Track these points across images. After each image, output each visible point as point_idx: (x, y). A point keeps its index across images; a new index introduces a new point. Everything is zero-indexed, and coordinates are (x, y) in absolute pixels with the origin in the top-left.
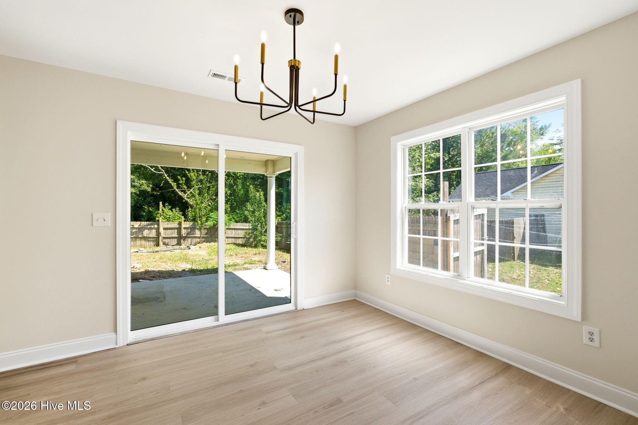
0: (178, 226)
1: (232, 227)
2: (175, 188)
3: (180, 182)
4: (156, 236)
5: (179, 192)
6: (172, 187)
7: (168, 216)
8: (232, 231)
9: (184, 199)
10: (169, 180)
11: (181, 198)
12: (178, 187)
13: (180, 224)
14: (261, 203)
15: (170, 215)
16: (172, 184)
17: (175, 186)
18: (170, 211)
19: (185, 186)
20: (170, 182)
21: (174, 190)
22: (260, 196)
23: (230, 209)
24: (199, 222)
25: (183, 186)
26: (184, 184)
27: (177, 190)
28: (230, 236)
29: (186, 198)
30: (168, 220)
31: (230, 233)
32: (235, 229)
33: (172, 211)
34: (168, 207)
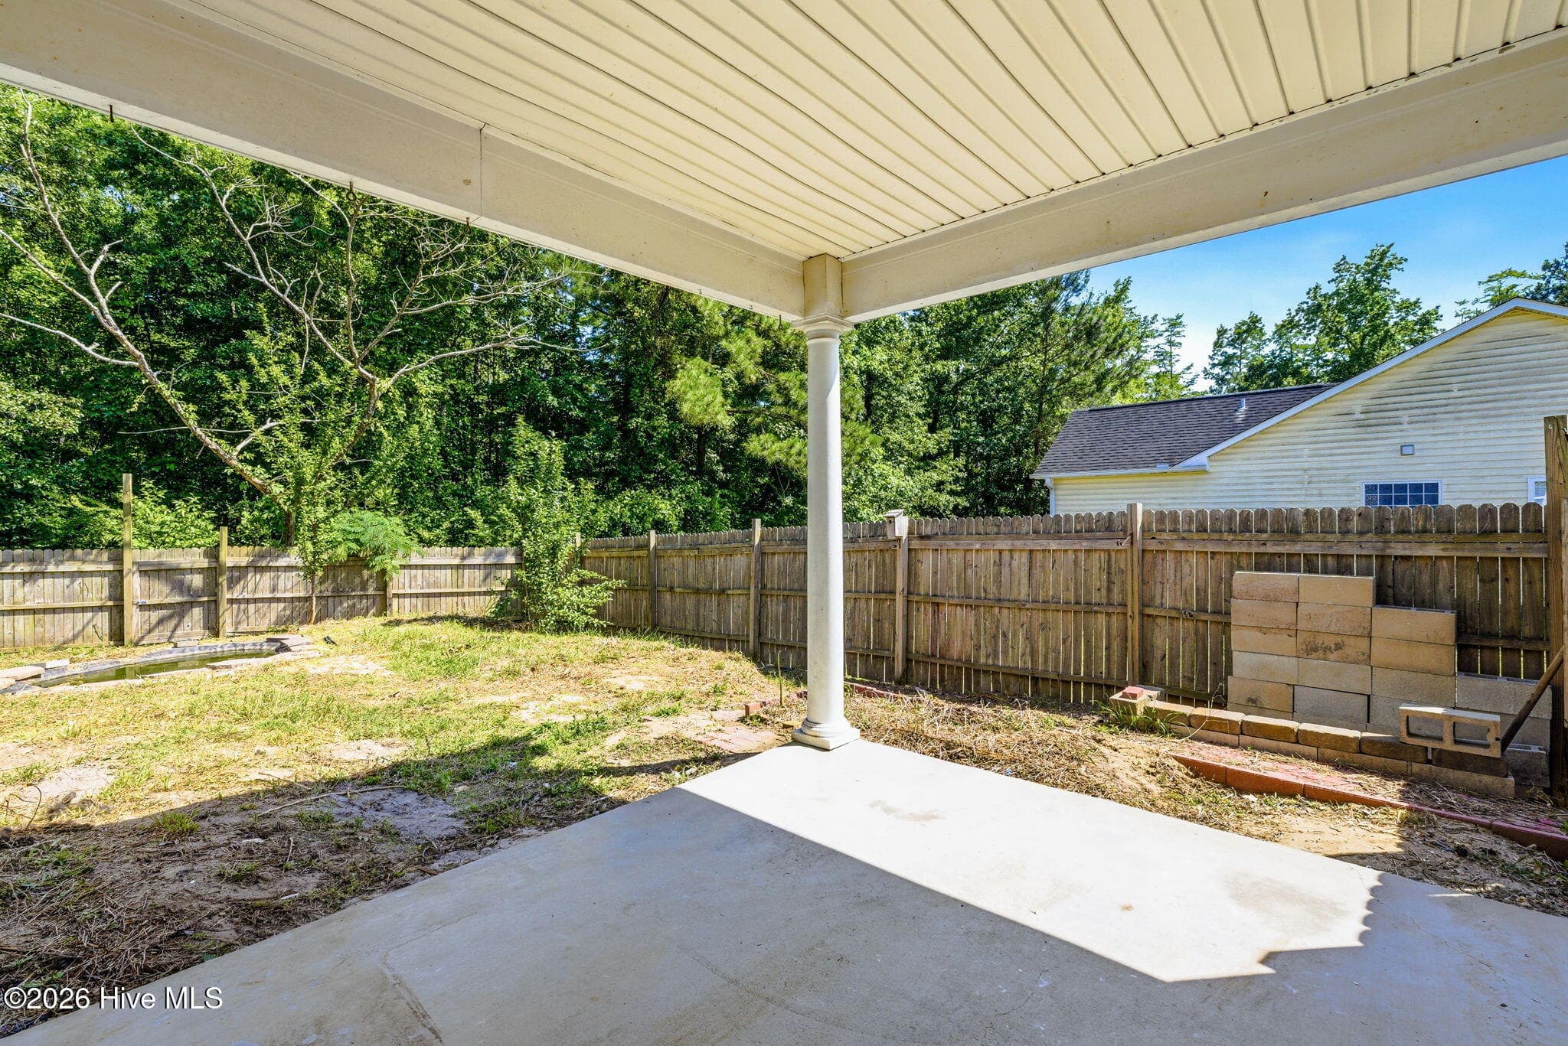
0: (204, 563)
1: (415, 560)
2: (192, 421)
3: (227, 397)
4: (111, 603)
5: (208, 439)
6: (177, 420)
7: (158, 529)
8: (414, 572)
9: (225, 465)
10: (167, 393)
11: (213, 460)
12: (204, 417)
13: (213, 553)
14: (554, 478)
15: (163, 524)
16: (180, 409)
17: (193, 416)
18: (164, 507)
19: (247, 413)
20: (172, 401)
21: (188, 432)
22: (552, 452)
23: (396, 502)
24: (309, 544)
25: (239, 411)
26: (245, 403)
27: (199, 431)
28: (408, 591)
29: (234, 462)
30: (155, 539)
31: (407, 580)
32: (423, 567)
33: (172, 506)
34: (153, 494)
